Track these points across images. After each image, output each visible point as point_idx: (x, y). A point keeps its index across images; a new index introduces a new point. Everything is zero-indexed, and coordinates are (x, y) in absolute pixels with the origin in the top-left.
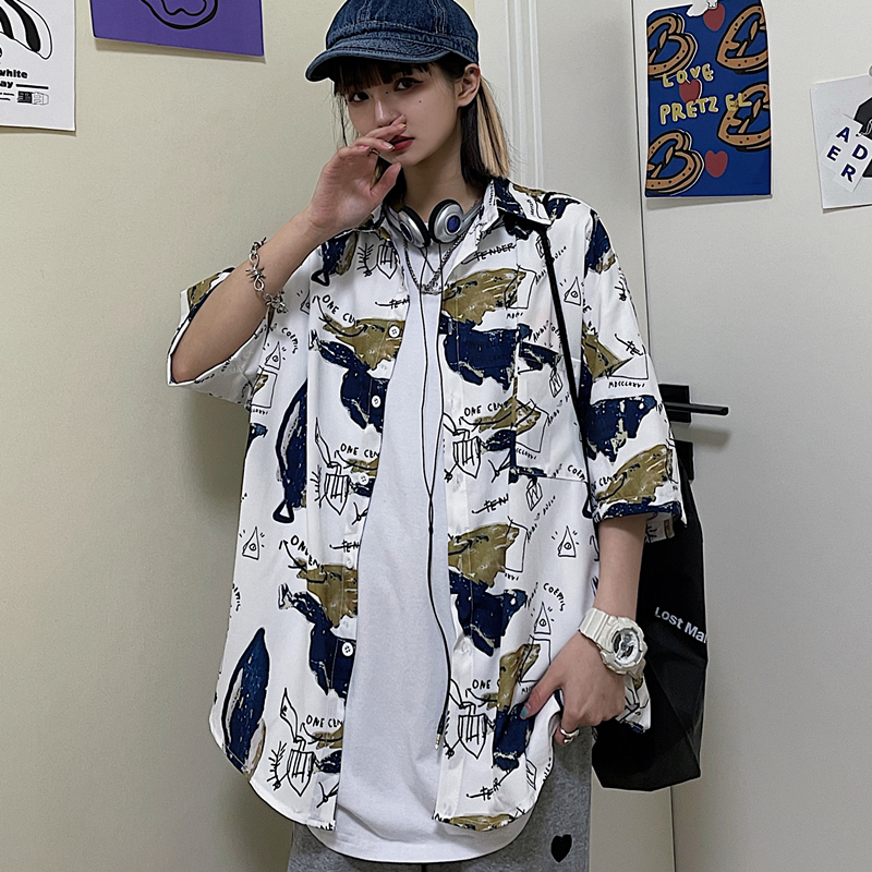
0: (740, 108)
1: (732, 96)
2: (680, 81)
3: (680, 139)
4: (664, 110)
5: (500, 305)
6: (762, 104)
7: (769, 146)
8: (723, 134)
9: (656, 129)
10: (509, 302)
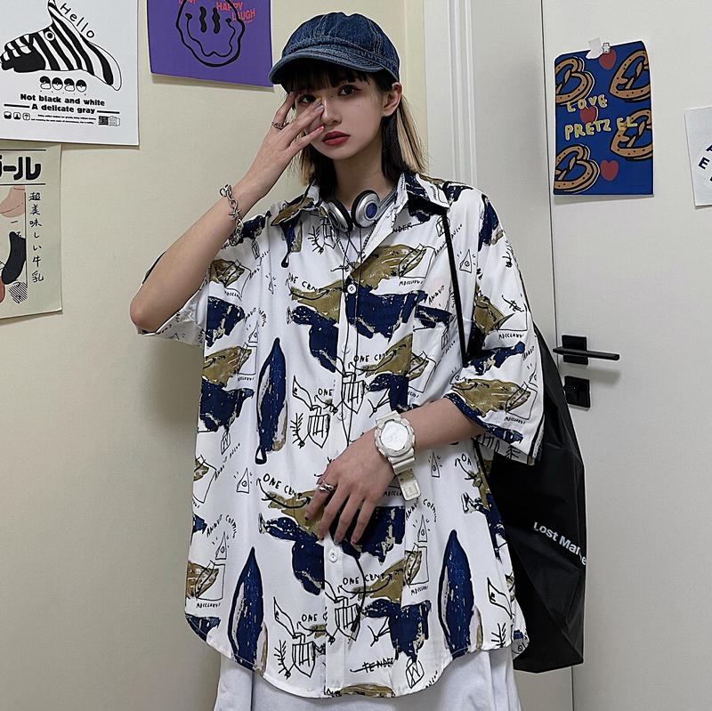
0: (628, 128)
1: (622, 119)
2: (581, 107)
3: (581, 151)
4: (568, 129)
5: (394, 274)
6: (646, 125)
7: (652, 158)
8: (614, 148)
9: (561, 144)
10: (403, 272)
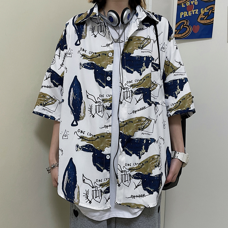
0: (205, 12)
1: (203, 9)
2: (187, 5)
3: (186, 22)
4: (182, 14)
6: (212, 11)
7: (213, 23)
8: (199, 20)
10: (142, 47)
